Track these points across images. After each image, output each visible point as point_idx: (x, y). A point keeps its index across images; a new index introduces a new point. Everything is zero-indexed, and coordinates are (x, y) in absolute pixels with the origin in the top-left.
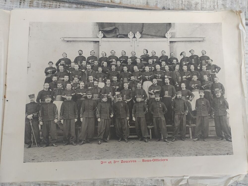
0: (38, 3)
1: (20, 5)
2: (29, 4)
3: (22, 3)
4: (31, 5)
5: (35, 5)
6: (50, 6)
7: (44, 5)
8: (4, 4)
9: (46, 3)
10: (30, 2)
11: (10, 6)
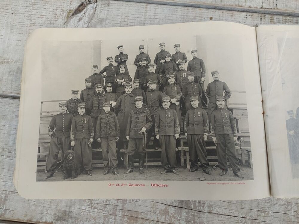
0: (278, 19)
1: (261, 21)
2: (270, 21)
3: (263, 19)
4: (272, 20)
5: (276, 21)
6: (290, 22)
7: (285, 20)
8: (245, 21)
9: (286, 18)
10: (271, 19)
11: (251, 23)
